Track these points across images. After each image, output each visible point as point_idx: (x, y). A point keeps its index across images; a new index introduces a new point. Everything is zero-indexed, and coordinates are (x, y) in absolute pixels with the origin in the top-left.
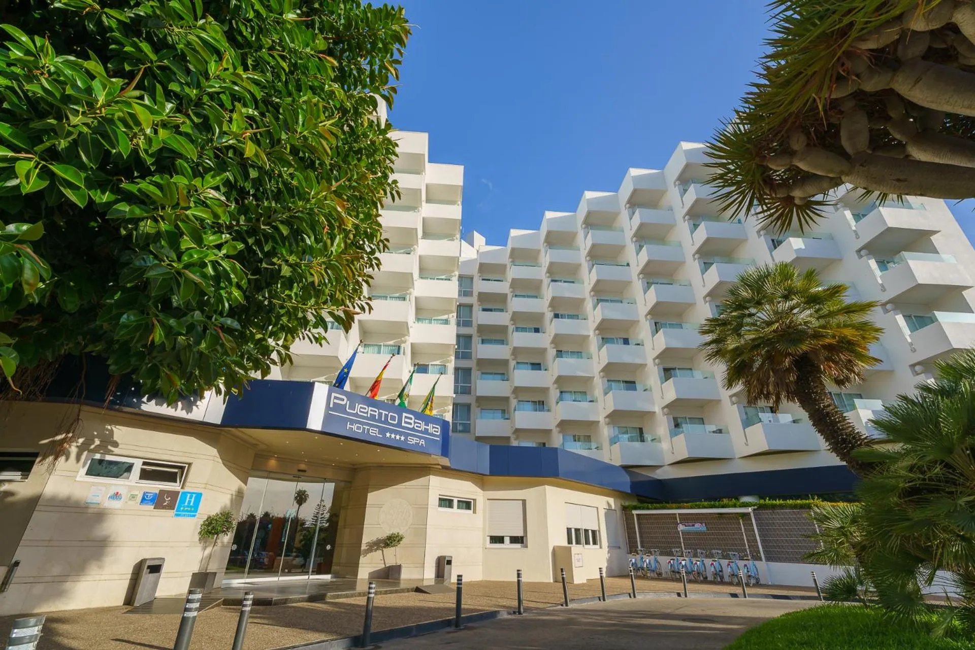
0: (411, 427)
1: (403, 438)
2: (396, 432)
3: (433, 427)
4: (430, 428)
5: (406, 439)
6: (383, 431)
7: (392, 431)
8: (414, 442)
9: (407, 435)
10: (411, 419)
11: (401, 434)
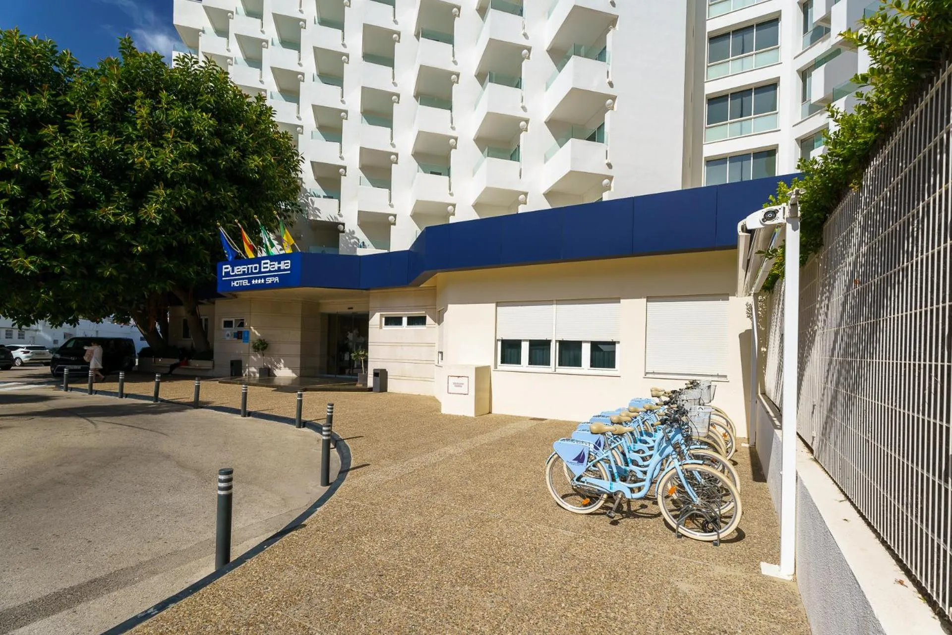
0: (267, 270)
1: (263, 281)
2: (258, 278)
3: (285, 263)
4: (283, 266)
5: (265, 281)
6: (250, 280)
7: (255, 278)
8: (270, 282)
9: (265, 277)
10: (267, 263)
11: (261, 278)
